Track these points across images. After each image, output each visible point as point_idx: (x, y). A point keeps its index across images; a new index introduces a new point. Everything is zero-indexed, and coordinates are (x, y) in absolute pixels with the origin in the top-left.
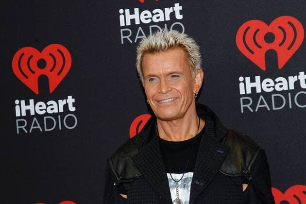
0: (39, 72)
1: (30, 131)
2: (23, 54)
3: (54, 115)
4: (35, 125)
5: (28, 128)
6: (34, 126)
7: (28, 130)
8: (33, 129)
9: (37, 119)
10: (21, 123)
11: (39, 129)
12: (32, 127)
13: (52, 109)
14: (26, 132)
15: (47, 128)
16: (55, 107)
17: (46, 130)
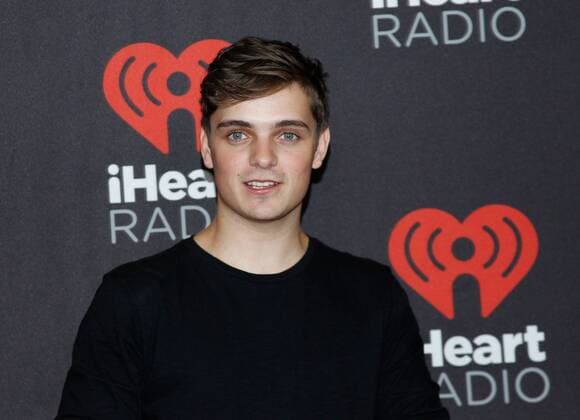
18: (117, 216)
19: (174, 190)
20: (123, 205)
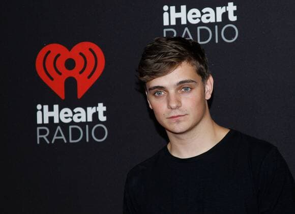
0: (67, 74)
1: (53, 142)
2: (49, 52)
3: (82, 124)
4: (59, 134)
5: (50, 137)
6: (57, 136)
7: (50, 141)
8: (56, 140)
9: (62, 129)
10: (43, 132)
11: (63, 139)
12: (55, 137)
13: (79, 117)
14: (48, 142)
15: (72, 139)
16: (83, 115)
17: (71, 141)
18: (40, 130)
19: (67, 118)
20: (43, 125)
